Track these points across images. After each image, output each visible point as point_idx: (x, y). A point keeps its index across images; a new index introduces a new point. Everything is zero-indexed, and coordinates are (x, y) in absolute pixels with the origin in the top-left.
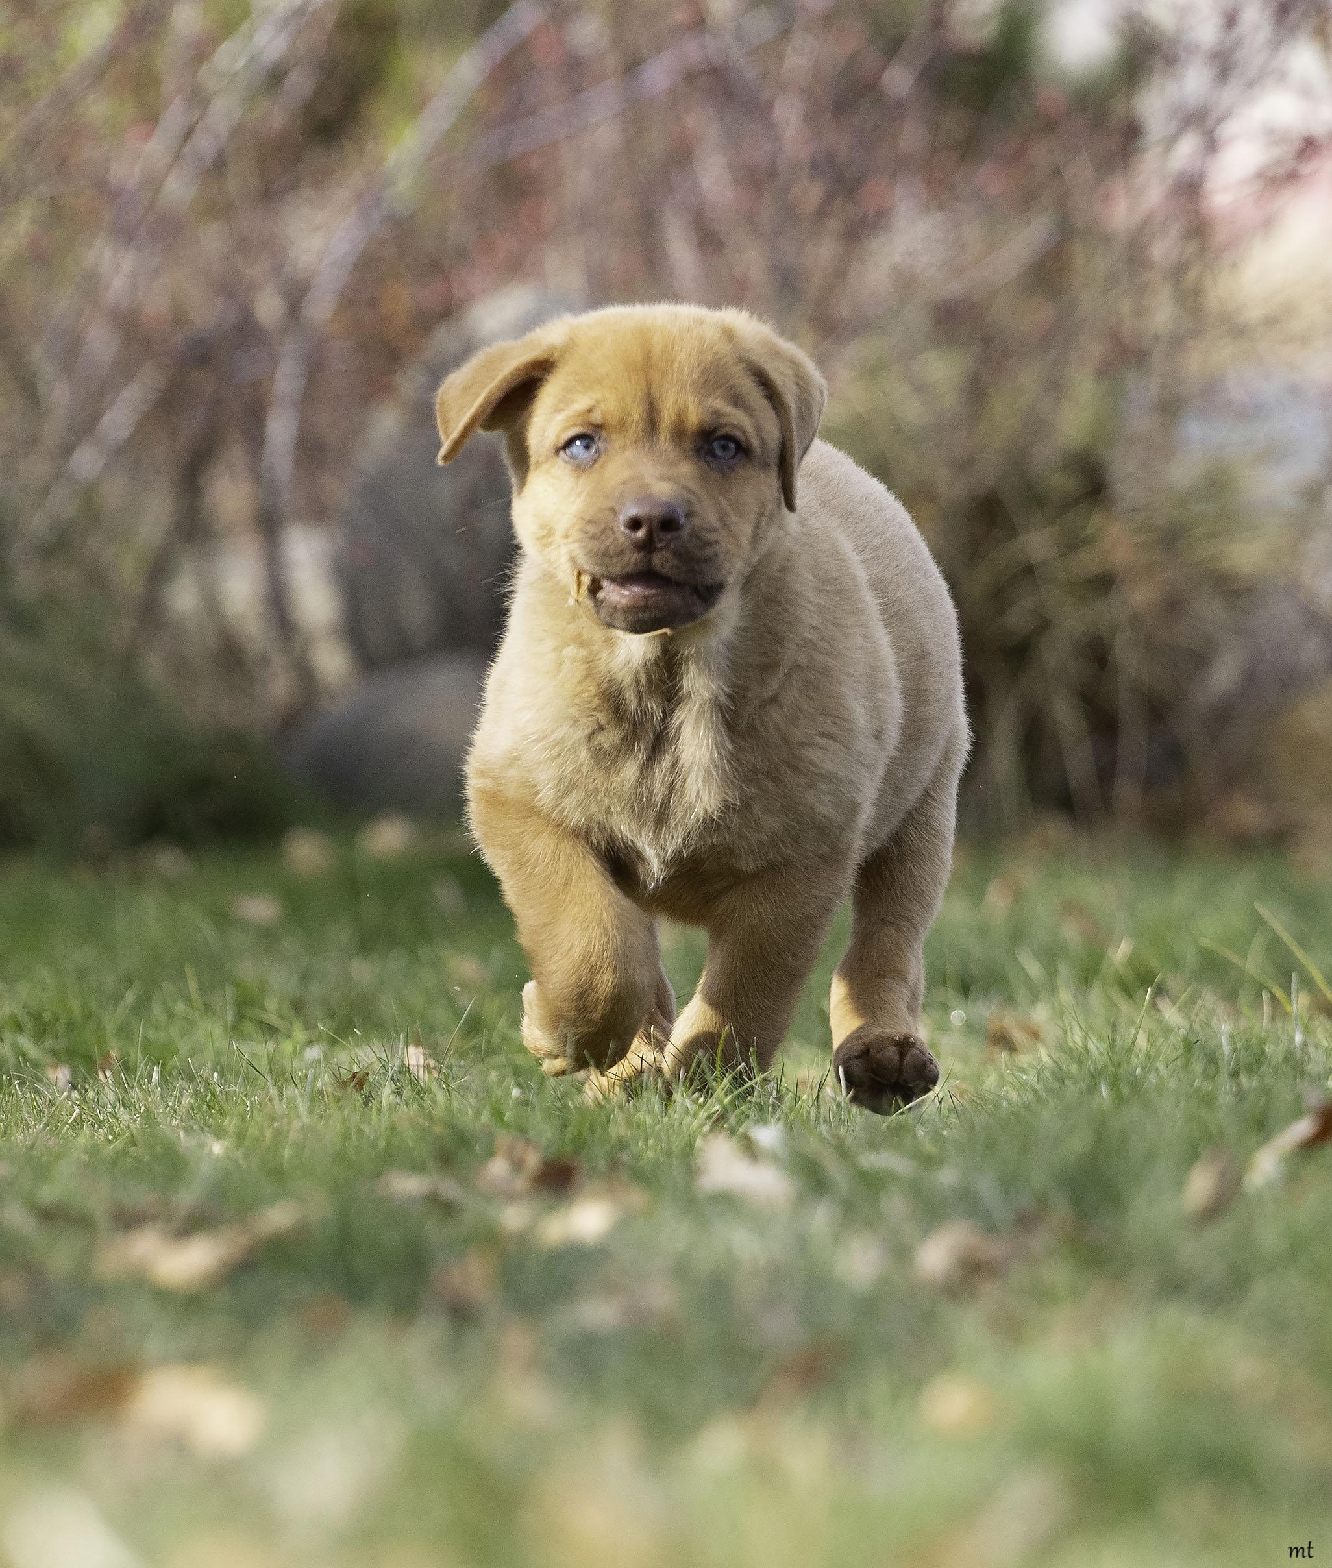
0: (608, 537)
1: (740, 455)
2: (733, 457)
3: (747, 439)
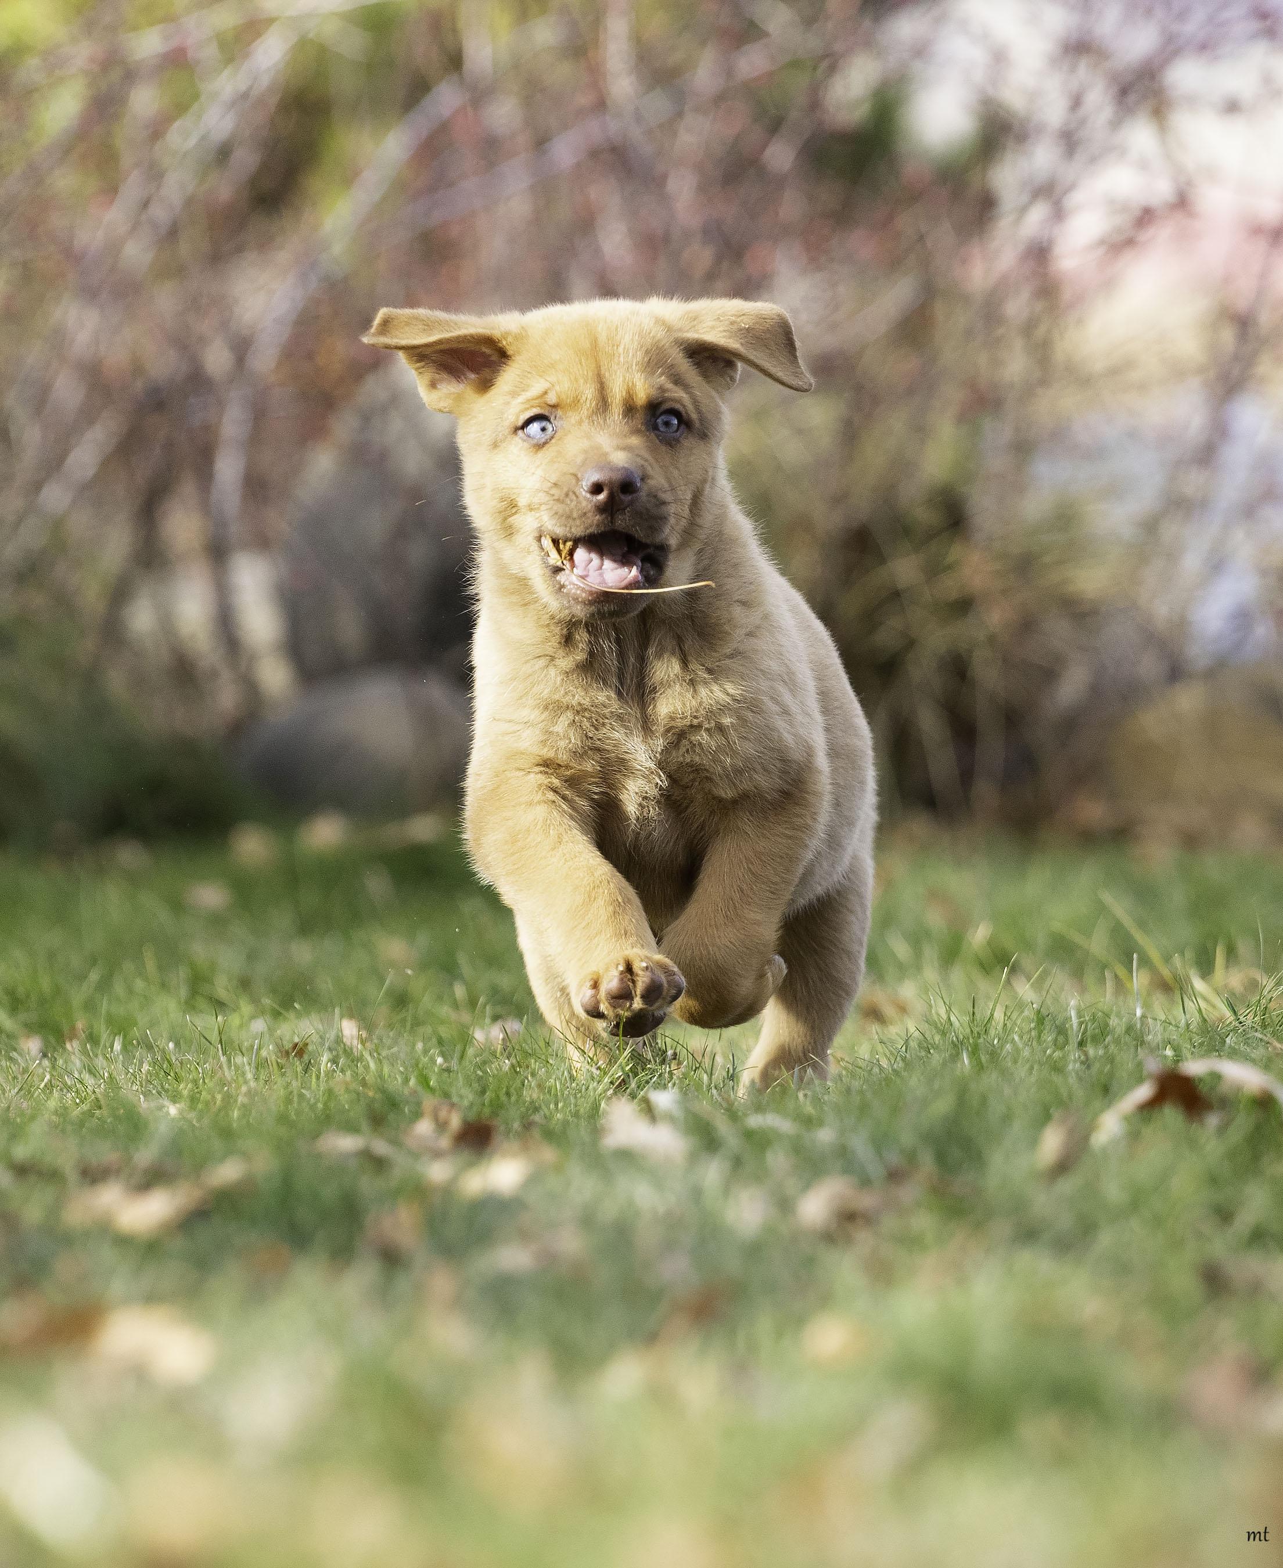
0: (572, 501)
1: (683, 427)
2: (677, 431)
3: (687, 414)
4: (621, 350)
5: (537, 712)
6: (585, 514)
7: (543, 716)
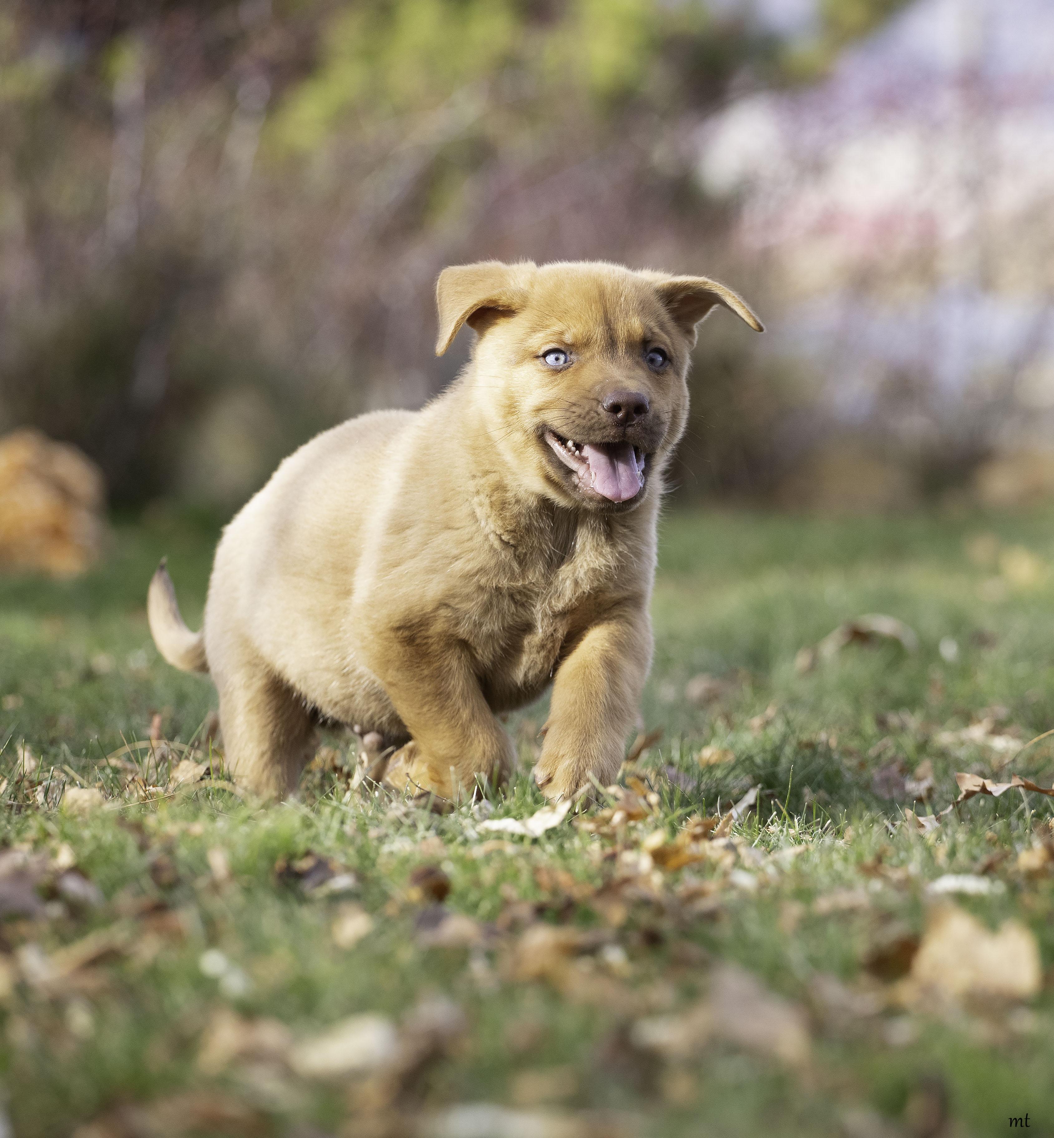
0: (593, 418)
1: (665, 364)
2: (661, 365)
4: (622, 300)
6: (605, 427)
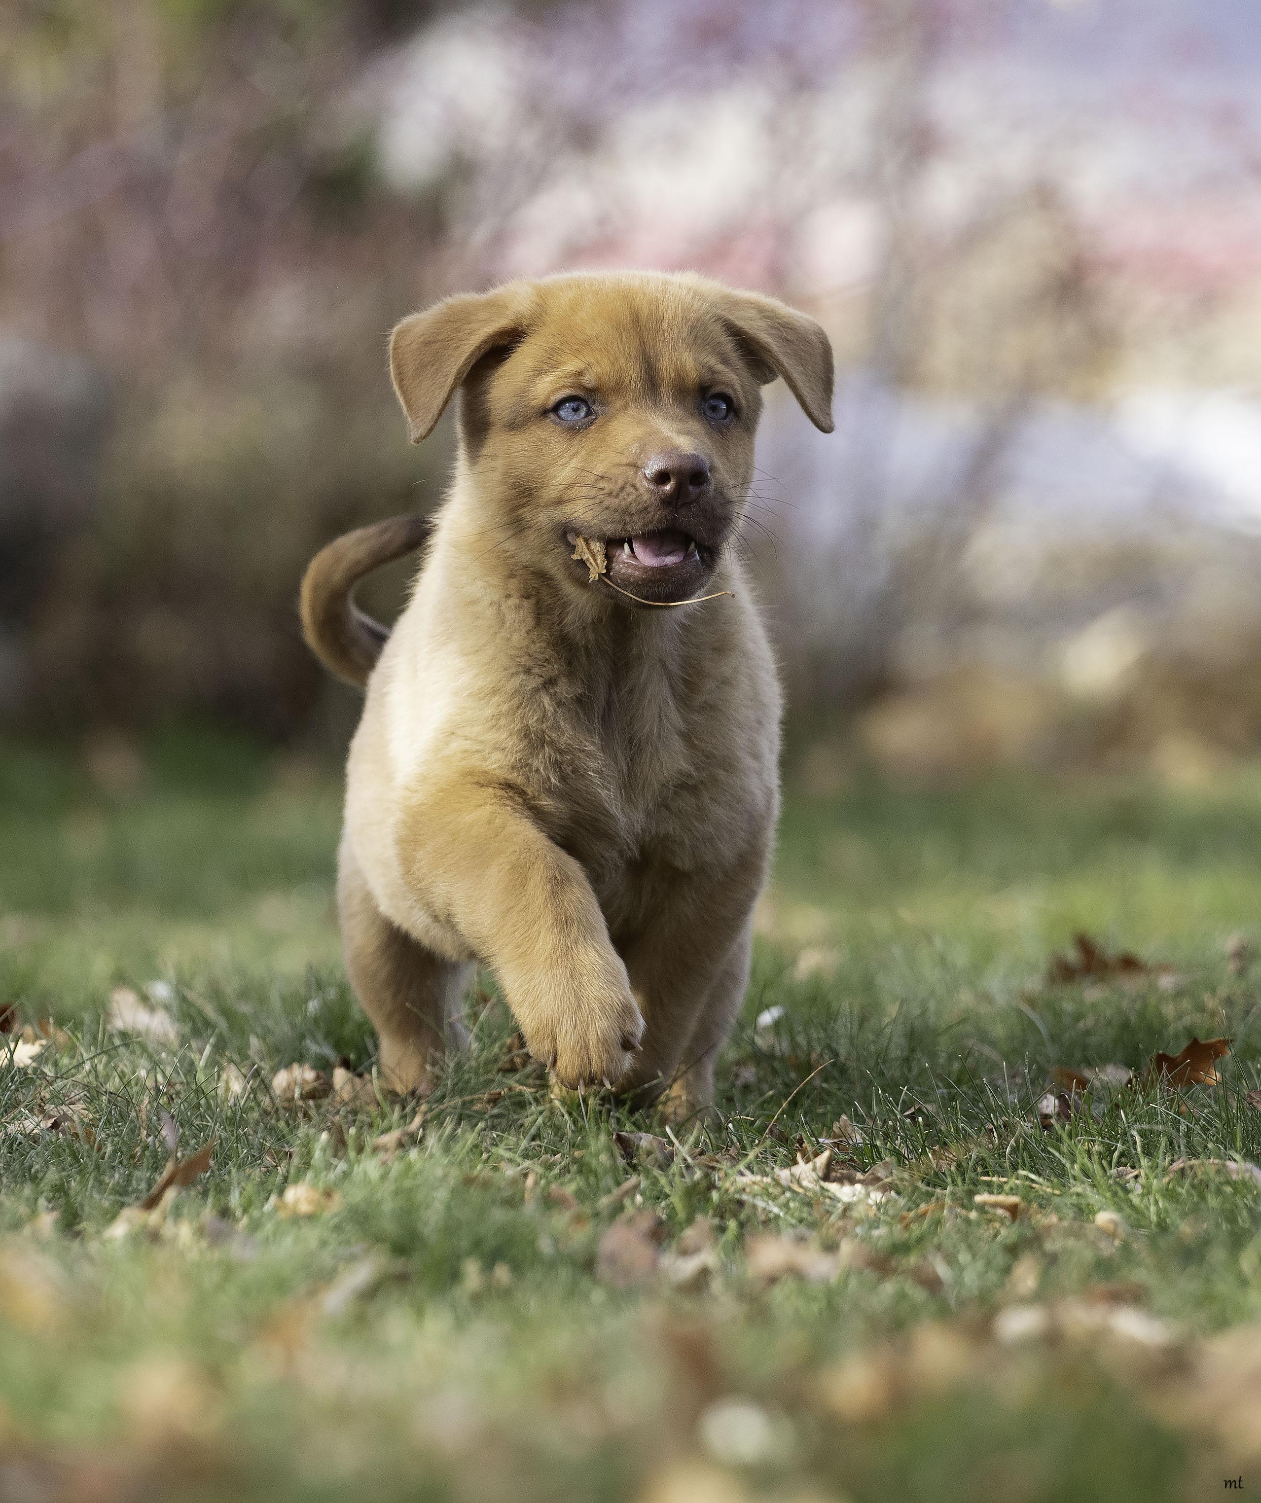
1: (731, 415)
2: (725, 418)
3: (738, 399)
4: (665, 326)
5: (515, 739)
6: (646, 508)
7: (522, 745)
